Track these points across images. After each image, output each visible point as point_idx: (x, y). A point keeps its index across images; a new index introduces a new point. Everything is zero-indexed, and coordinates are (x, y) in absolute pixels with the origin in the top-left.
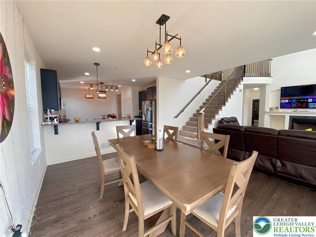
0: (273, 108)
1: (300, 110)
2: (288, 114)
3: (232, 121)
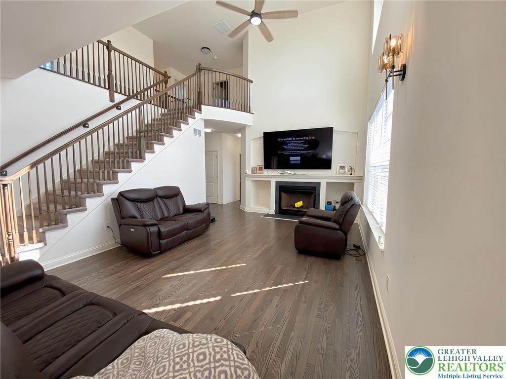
0: (256, 168)
1: (288, 171)
2: (274, 179)
3: (161, 197)
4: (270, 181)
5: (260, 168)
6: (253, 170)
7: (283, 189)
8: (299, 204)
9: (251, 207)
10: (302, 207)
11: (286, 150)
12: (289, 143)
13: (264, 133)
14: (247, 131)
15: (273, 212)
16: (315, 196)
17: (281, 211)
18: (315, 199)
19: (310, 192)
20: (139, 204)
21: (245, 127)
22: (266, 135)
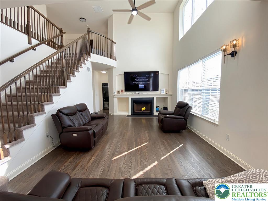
0: (120, 91)
1: (137, 92)
2: (130, 97)
3: (80, 111)
4: (128, 98)
5: (122, 91)
6: (118, 92)
7: (135, 102)
8: (144, 109)
9: (117, 112)
10: (145, 110)
11: (137, 81)
12: (138, 78)
13: (125, 72)
14: (114, 70)
15: (130, 114)
16: (151, 104)
17: (134, 113)
18: (151, 106)
19: (148, 103)
20: (71, 117)
21: (112, 68)
22: (126, 73)
